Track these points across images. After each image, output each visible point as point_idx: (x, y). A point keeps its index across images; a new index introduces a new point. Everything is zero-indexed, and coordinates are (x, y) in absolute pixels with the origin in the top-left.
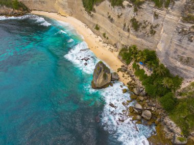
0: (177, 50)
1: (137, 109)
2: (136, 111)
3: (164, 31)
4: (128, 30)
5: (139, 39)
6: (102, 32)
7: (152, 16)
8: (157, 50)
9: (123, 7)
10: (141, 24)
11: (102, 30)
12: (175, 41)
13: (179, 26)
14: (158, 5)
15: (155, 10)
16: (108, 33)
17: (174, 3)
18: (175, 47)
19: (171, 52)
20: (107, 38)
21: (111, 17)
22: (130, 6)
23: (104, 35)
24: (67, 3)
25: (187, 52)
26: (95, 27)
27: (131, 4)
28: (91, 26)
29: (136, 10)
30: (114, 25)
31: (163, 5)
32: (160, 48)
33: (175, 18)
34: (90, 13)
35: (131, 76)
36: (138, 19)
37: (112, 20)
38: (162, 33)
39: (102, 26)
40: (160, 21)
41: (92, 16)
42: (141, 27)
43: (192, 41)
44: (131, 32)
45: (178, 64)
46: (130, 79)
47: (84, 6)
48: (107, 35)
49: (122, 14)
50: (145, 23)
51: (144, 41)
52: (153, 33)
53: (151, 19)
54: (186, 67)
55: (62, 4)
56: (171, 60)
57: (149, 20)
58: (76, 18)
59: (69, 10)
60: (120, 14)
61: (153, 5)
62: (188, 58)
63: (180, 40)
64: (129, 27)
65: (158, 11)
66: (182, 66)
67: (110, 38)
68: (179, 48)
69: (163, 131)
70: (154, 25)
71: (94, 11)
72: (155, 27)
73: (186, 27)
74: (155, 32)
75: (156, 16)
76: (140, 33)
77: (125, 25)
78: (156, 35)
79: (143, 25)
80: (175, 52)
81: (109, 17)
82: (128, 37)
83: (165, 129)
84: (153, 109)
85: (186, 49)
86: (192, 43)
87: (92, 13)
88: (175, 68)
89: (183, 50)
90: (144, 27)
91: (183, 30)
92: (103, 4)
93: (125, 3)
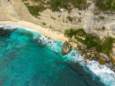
0: (94, 26)
1: (89, 55)
2: (89, 56)
3: (86, 20)
4: (67, 22)
5: (73, 25)
6: (48, 25)
7: (78, 14)
8: (83, 28)
9: (61, 12)
10: (73, 18)
11: (48, 24)
12: (92, 23)
13: (93, 17)
14: (80, 9)
15: (79, 11)
16: (52, 25)
17: (88, 8)
18: (93, 25)
19: (92, 28)
20: (53, 28)
21: (53, 17)
22: (65, 11)
23: (50, 27)
24: (16, 14)
25: (98, 26)
26: (42, 24)
27: (66, 10)
28: (40, 23)
29: (69, 12)
30: (56, 21)
31: (83, 9)
32: (85, 27)
33: (90, 14)
34: (37, 17)
35: (76, 43)
36: (71, 16)
37: (54, 19)
38: (84, 20)
39: (47, 22)
40: (82, 16)
41: (39, 18)
42: (73, 20)
43: (99, 22)
44: (68, 22)
45: (95, 31)
47: (31, 14)
48: (52, 27)
49: (61, 15)
50: (75, 17)
51: (76, 26)
52: (80, 21)
54: (98, 32)
55: (12, 15)
56: (92, 31)
57: (76, 16)
58: (25, 21)
59: (18, 17)
60: (59, 15)
61: (77, 9)
62: (99, 28)
63: (94, 22)
64: (67, 21)
66: (97, 32)
67: (55, 28)
68: (94, 25)
69: (102, 59)
70: (80, 18)
71: (40, 15)
72: (81, 18)
73: (96, 17)
74: (81, 21)
75: (80, 14)
76: (73, 22)
77: (64, 20)
78: (82, 22)
79: (74, 18)
80: (93, 27)
81: (52, 17)
82: (68, 25)
83: (102, 58)
84: (93, 52)
85: (97, 25)
86: (99, 23)
88: (94, 34)
89: (96, 26)
90: (75, 20)
91: (95, 18)
92: (45, 11)
93: (62, 10)
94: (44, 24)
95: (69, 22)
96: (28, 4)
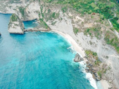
5: (92, 48)
6: (79, 42)
14: (98, 38)
16: (82, 43)
17: (101, 39)
20: (81, 45)
27: (90, 36)
28: (75, 39)
29: (91, 38)
30: (84, 41)
32: (98, 52)
33: (101, 43)
36: (92, 41)
37: (83, 39)
38: (98, 47)
39: (80, 40)
40: (98, 43)
41: (76, 36)
42: (92, 44)
45: (102, 57)
46: (87, 61)
47: (74, 32)
49: (87, 38)
52: (96, 46)
53: (96, 42)
56: (100, 56)
61: (96, 38)
63: (102, 50)
64: (89, 43)
65: (97, 40)
68: (102, 52)
70: (96, 44)
71: (77, 34)
73: (103, 47)
76: (92, 46)
80: (101, 54)
82: (88, 46)
85: (104, 53)
87: (77, 35)
92: (81, 33)
93: (88, 35)
94: (78, 41)
95: (90, 45)
96: (74, 26)
